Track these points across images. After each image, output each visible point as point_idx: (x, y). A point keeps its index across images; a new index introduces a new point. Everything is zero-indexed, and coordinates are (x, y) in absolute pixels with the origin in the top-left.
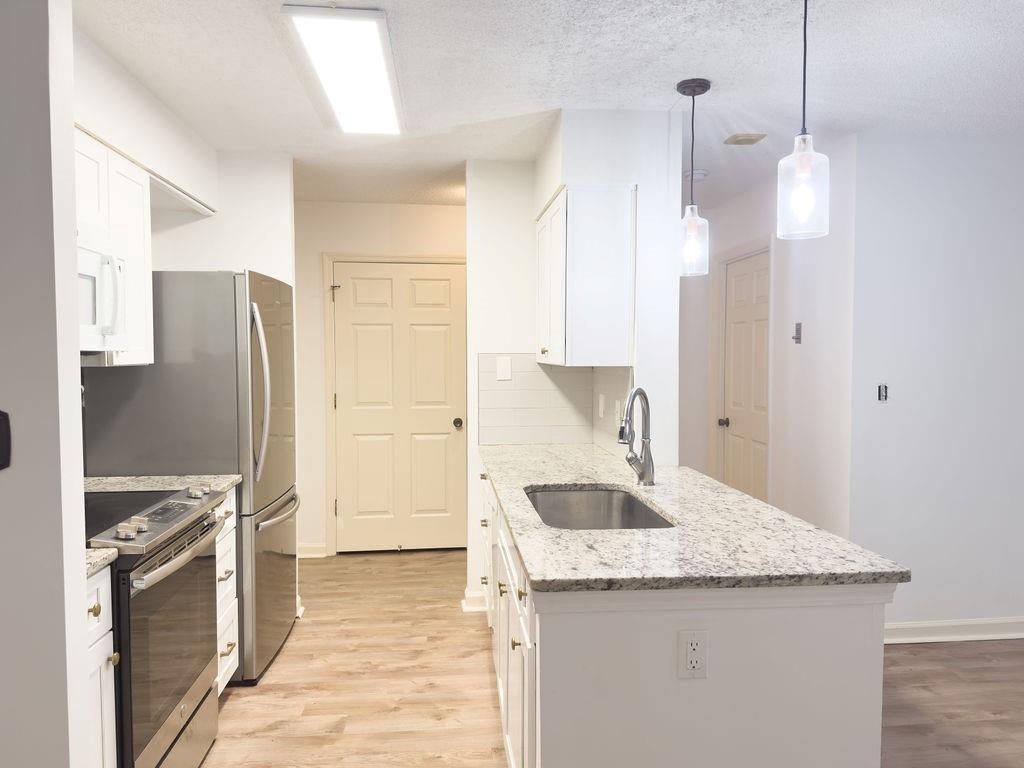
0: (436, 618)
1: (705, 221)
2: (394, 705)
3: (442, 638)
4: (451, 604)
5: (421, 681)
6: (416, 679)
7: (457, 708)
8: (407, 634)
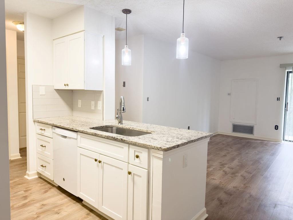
0: (19, 184)
1: (130, 50)
2: (36, 216)
3: (30, 190)
4: (21, 179)
5: (38, 205)
6: (35, 205)
7: (61, 208)
8: (14, 193)
